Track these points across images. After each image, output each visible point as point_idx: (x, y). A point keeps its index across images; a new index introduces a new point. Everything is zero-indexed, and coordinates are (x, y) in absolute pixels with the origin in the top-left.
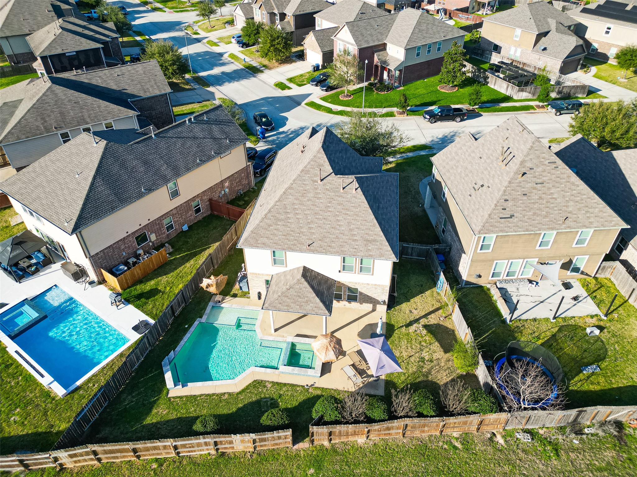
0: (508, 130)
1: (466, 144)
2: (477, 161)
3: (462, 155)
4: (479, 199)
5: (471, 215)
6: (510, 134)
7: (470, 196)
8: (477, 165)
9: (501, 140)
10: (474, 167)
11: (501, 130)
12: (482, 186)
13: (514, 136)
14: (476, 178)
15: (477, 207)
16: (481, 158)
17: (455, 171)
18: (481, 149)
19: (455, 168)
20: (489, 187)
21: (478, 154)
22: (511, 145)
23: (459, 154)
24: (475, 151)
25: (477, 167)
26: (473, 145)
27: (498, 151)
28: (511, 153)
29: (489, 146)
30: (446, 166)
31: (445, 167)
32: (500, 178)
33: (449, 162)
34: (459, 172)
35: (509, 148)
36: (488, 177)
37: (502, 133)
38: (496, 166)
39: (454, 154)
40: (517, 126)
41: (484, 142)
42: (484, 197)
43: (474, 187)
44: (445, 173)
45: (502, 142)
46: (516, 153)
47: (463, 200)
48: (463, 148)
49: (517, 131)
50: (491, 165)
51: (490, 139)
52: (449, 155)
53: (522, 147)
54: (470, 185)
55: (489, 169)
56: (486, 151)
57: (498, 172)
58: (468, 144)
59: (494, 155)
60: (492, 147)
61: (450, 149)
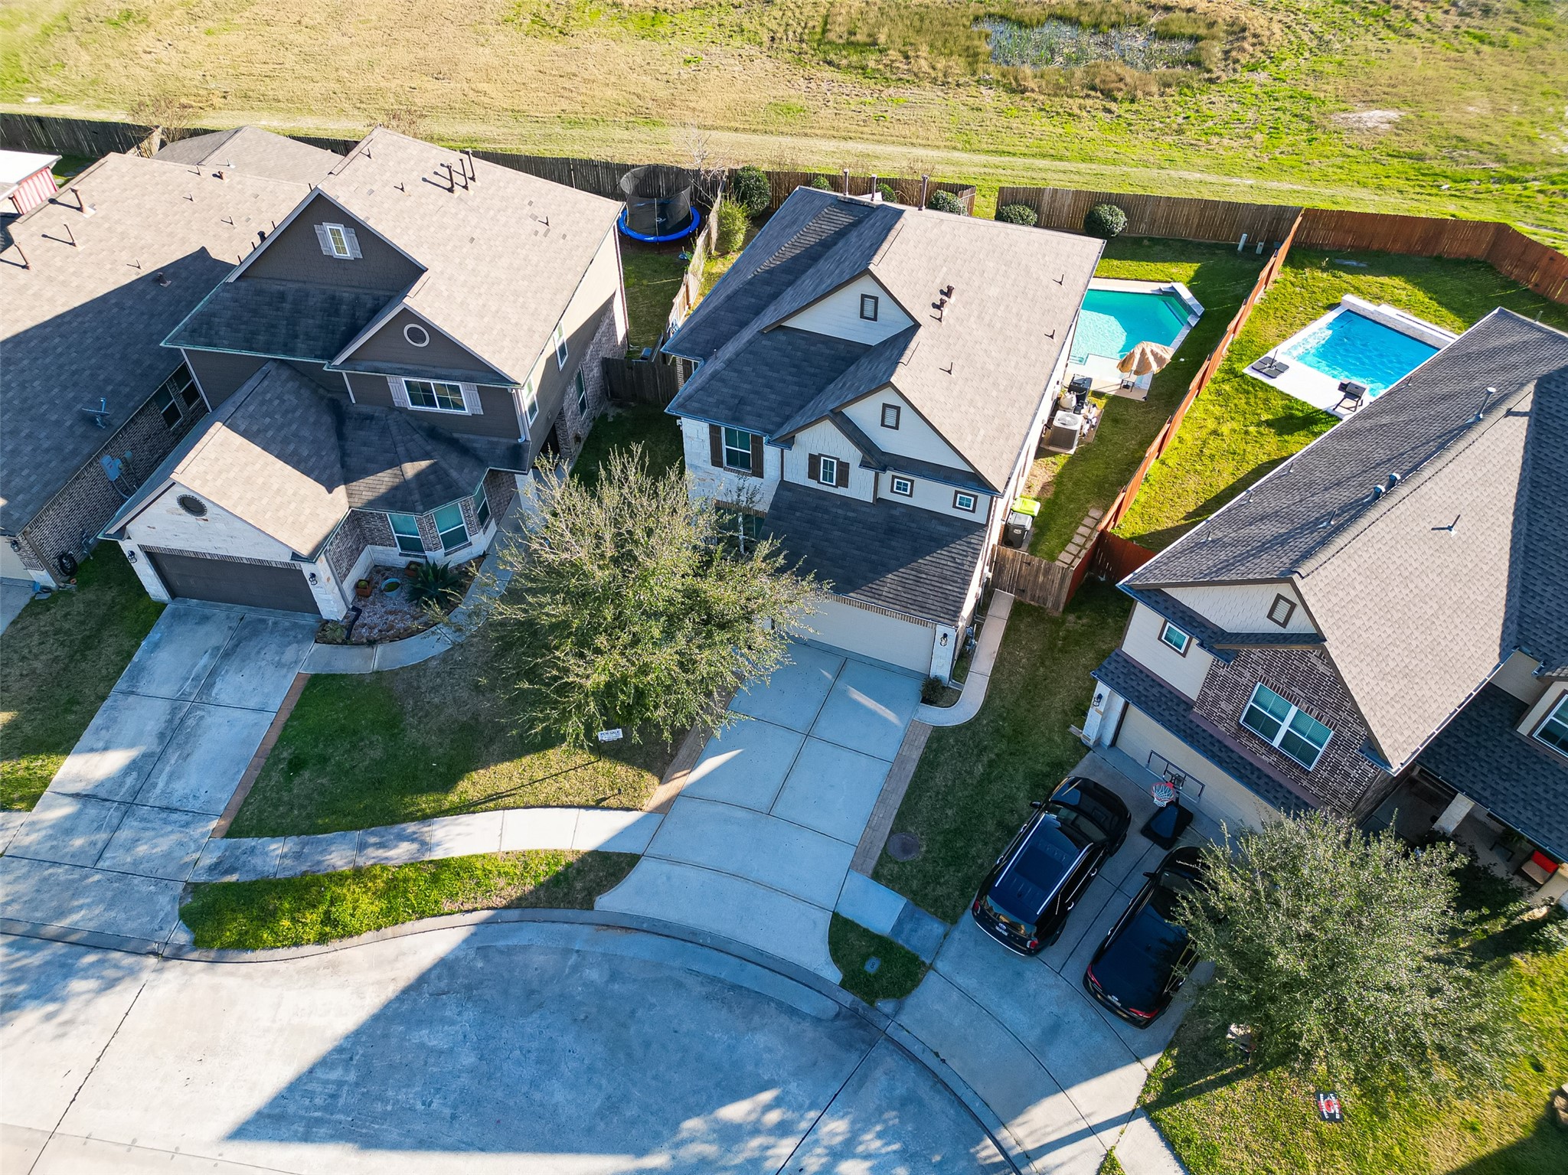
0: (371, 192)
1: (446, 294)
2: (484, 247)
3: (480, 294)
4: (562, 217)
5: (596, 222)
6: (385, 185)
7: (564, 236)
8: (492, 243)
9: (408, 203)
10: (500, 249)
11: (375, 210)
12: (535, 218)
13: (388, 174)
14: (523, 237)
15: (578, 215)
16: (472, 239)
17: (529, 294)
18: (449, 248)
19: (521, 300)
20: (530, 203)
21: (465, 250)
22: (416, 176)
23: (481, 302)
24: (457, 260)
25: (497, 243)
26: (442, 273)
27: (440, 203)
28: (436, 173)
29: (432, 229)
30: (525, 328)
31: (529, 330)
32: (502, 184)
33: (513, 321)
34: (526, 283)
35: (424, 180)
36: (510, 210)
37: (386, 206)
38: (478, 200)
39: (486, 320)
40: (356, 170)
41: (425, 246)
42: (553, 207)
43: (545, 235)
44: (545, 321)
45: (412, 199)
46: (432, 161)
47: (581, 249)
48: (459, 300)
49: (370, 170)
50: (481, 211)
51: (411, 232)
52: (495, 332)
53: (415, 153)
54: (544, 244)
55: (492, 213)
56: (448, 231)
57: (491, 192)
58: (443, 288)
59: (453, 211)
60: (435, 219)
61: (475, 336)
